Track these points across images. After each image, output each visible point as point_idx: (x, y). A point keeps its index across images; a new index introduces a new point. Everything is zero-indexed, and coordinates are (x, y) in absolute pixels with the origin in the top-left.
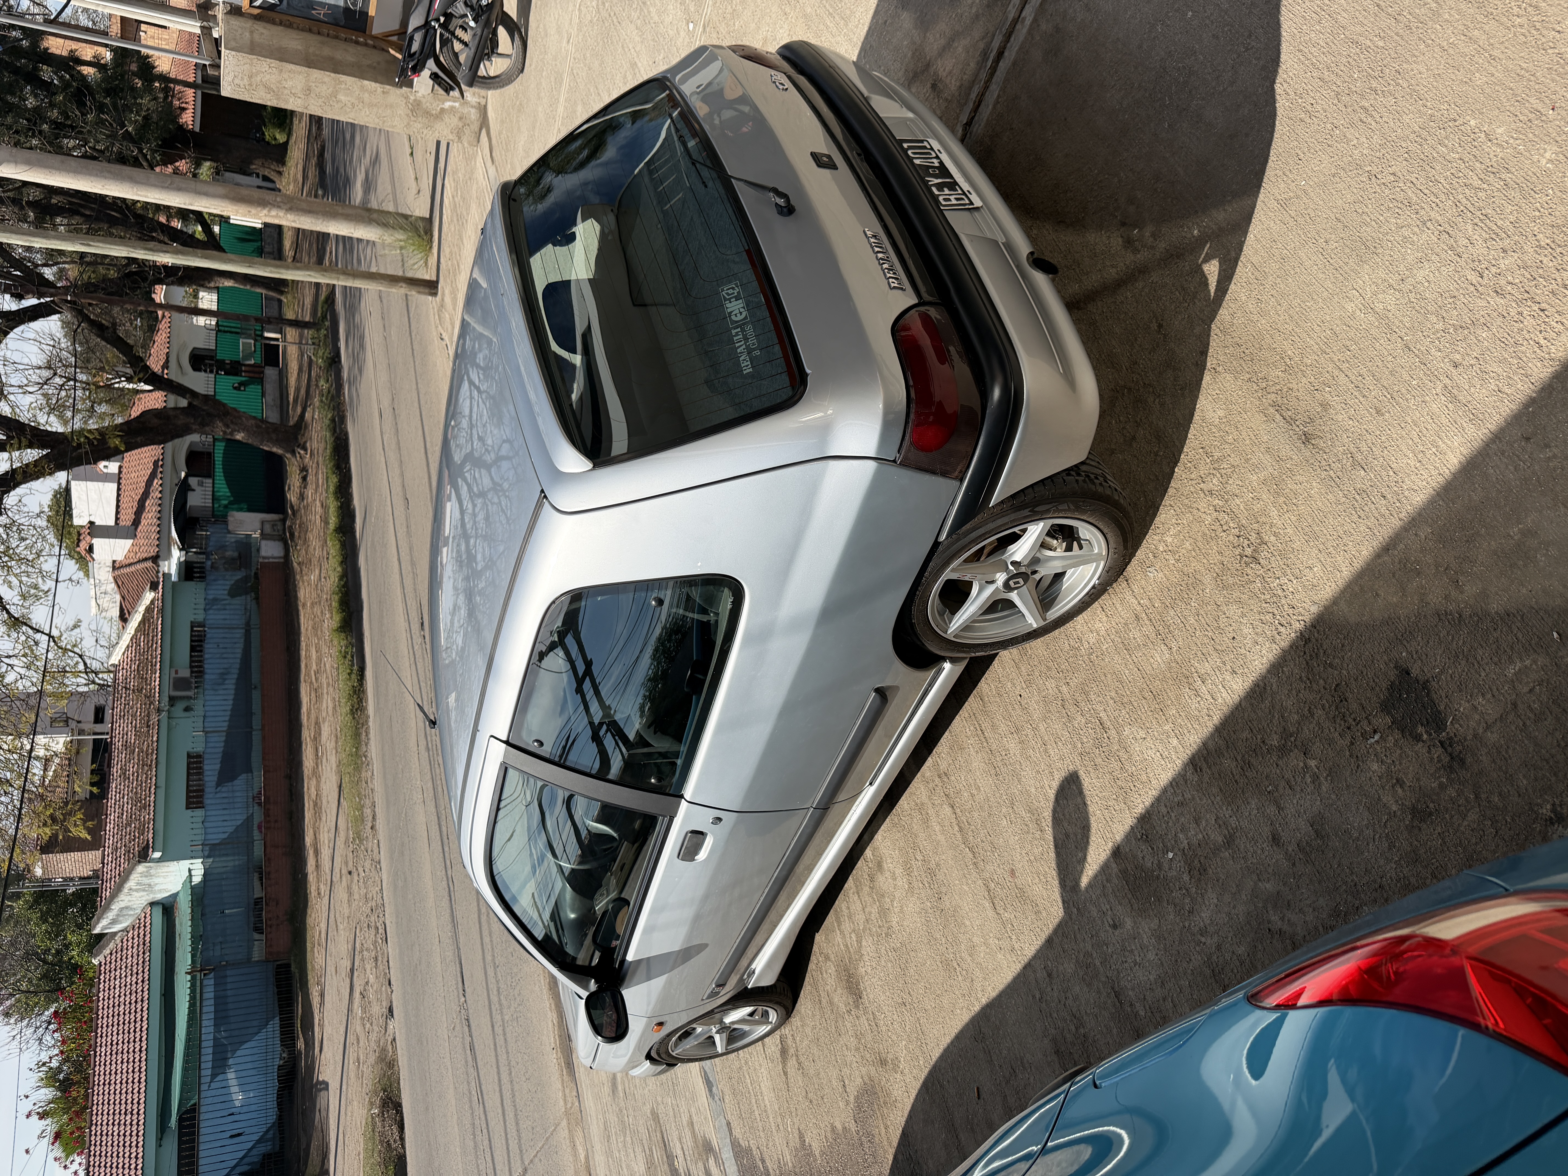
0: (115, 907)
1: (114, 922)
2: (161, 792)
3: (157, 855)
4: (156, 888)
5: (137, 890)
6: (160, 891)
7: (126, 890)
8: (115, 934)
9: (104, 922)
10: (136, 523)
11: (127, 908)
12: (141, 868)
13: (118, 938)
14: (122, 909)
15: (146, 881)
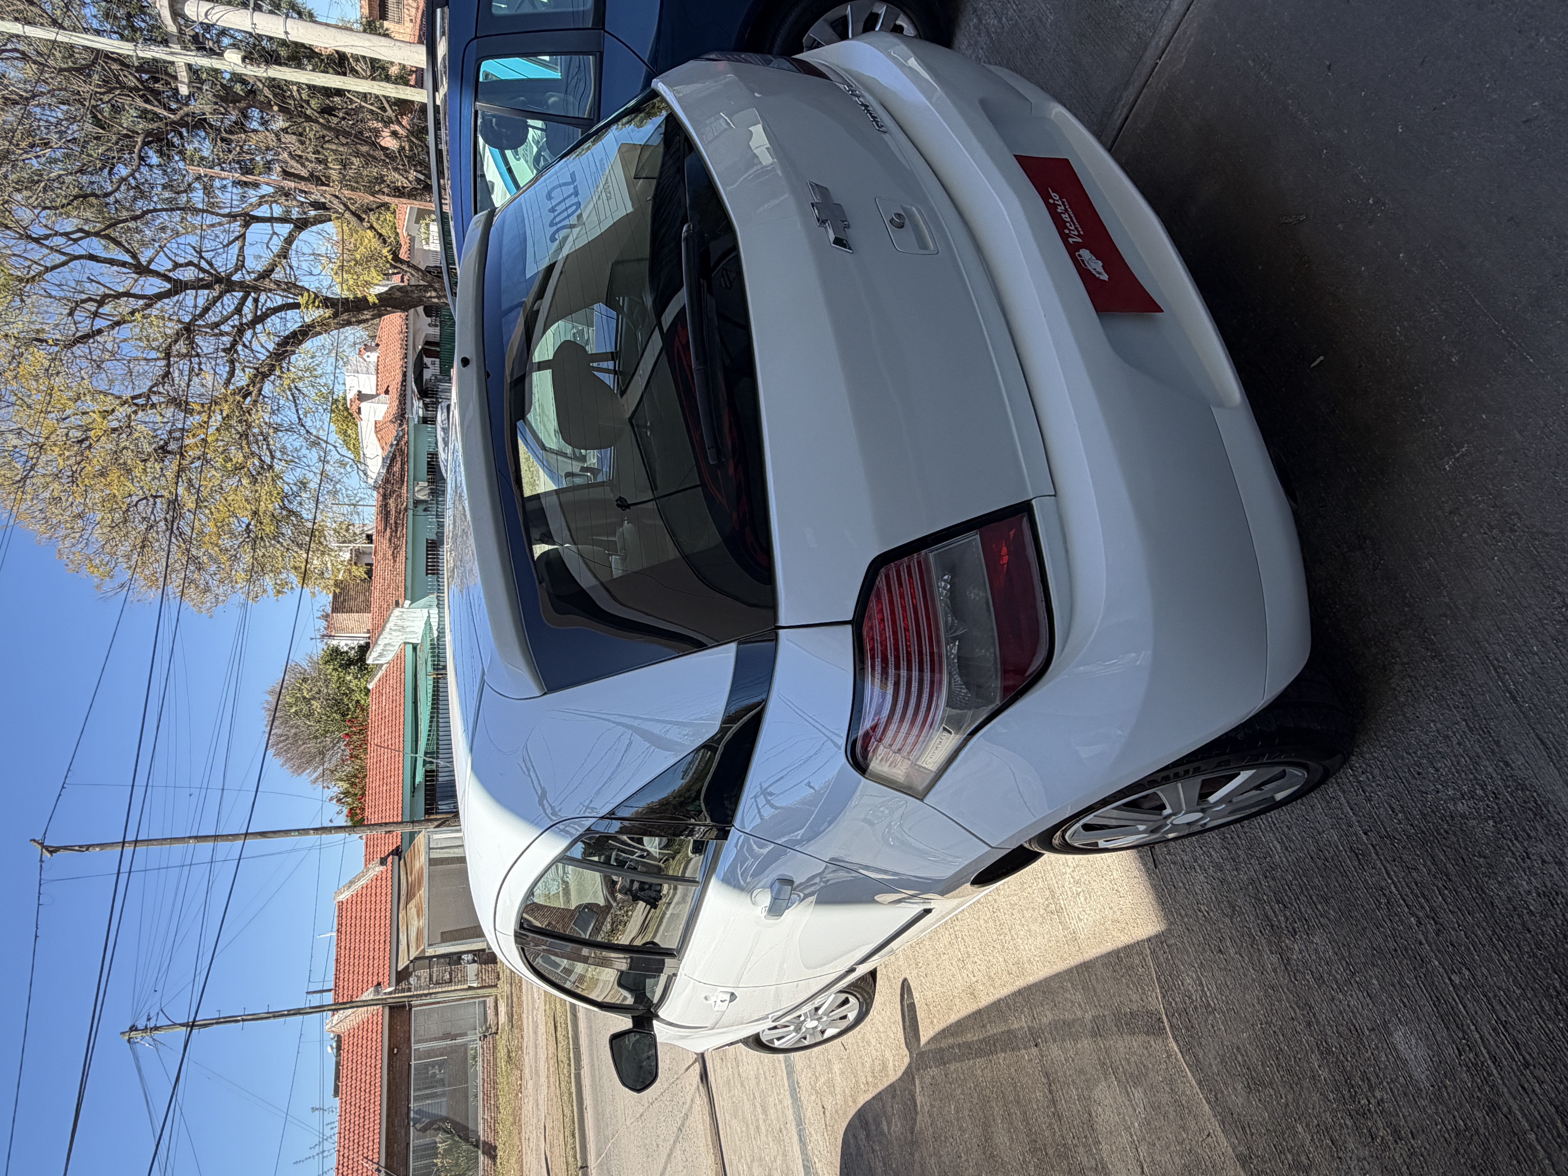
0: (382, 642)
1: (381, 655)
2: (410, 562)
3: (408, 602)
4: (408, 630)
5: (395, 630)
6: (410, 633)
7: (387, 629)
9: (375, 655)
11: (389, 644)
12: (397, 612)
13: (384, 668)
14: (386, 645)
15: (400, 623)
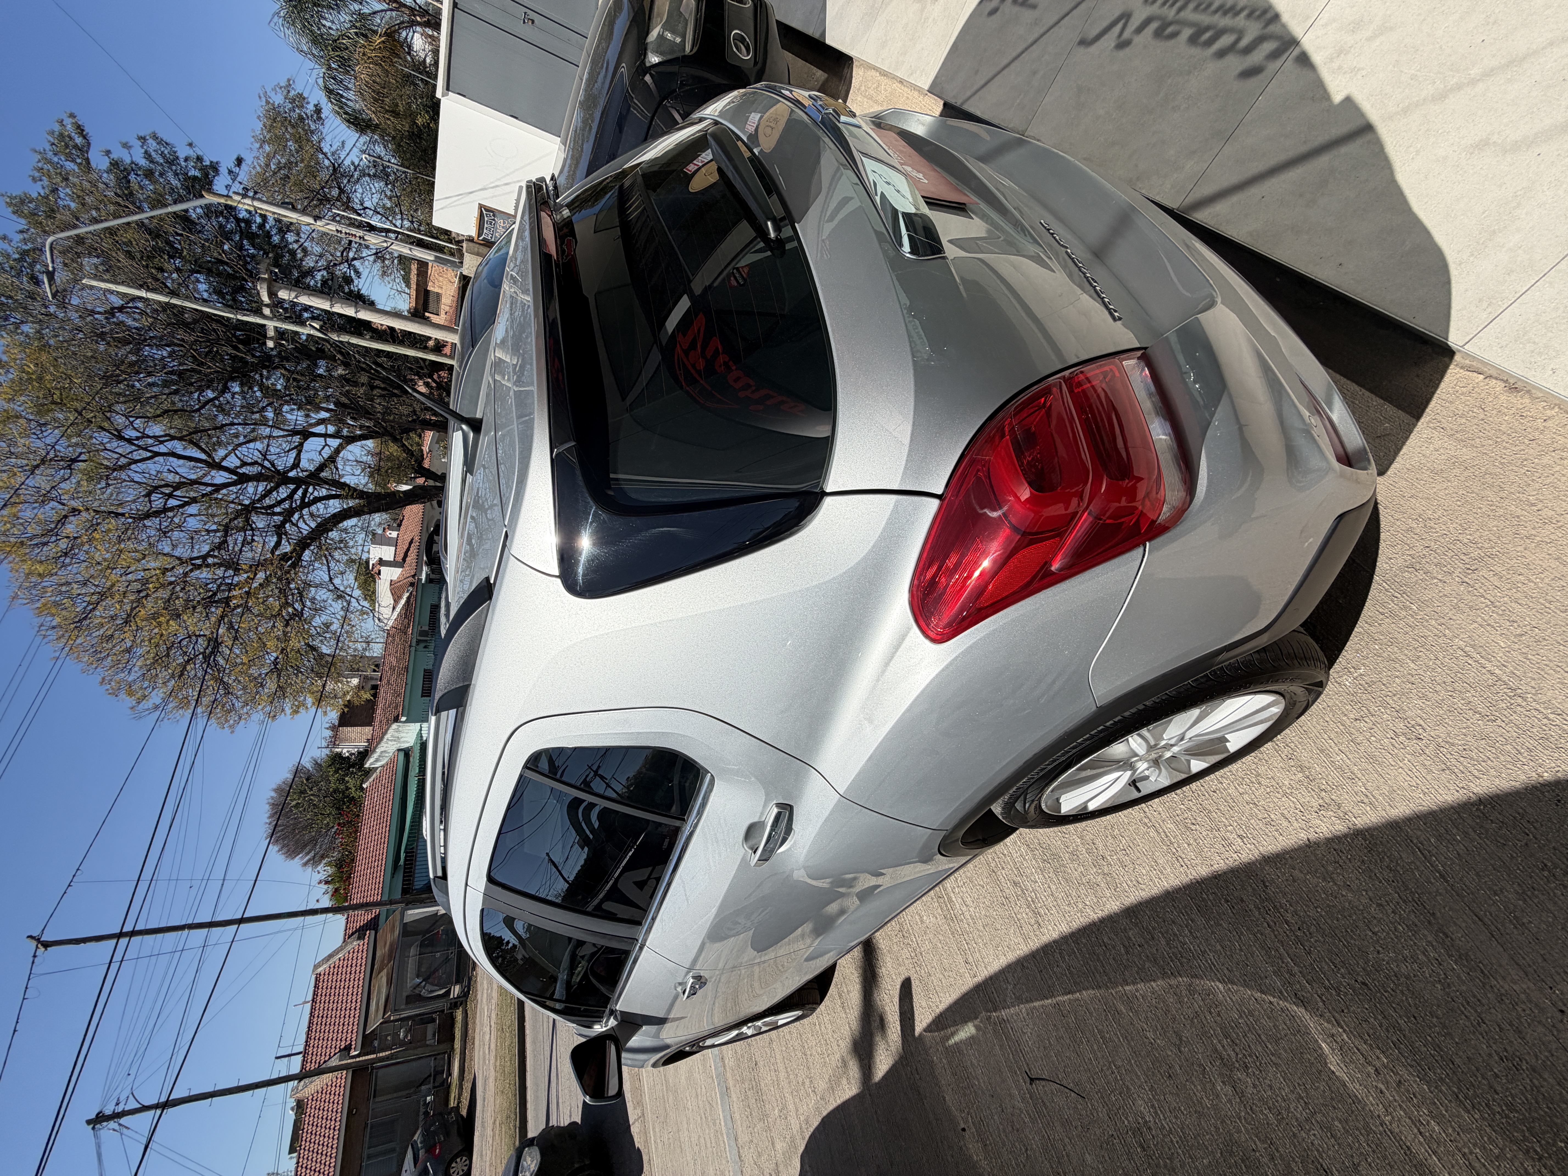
0: (378, 750)
1: (377, 760)
2: (409, 687)
3: (404, 719)
4: (402, 740)
5: (391, 741)
6: (404, 742)
7: (385, 740)
8: (377, 768)
9: (371, 760)
10: (404, 559)
11: (385, 751)
12: (394, 727)
13: (378, 771)
14: (382, 752)
15: (396, 734)
